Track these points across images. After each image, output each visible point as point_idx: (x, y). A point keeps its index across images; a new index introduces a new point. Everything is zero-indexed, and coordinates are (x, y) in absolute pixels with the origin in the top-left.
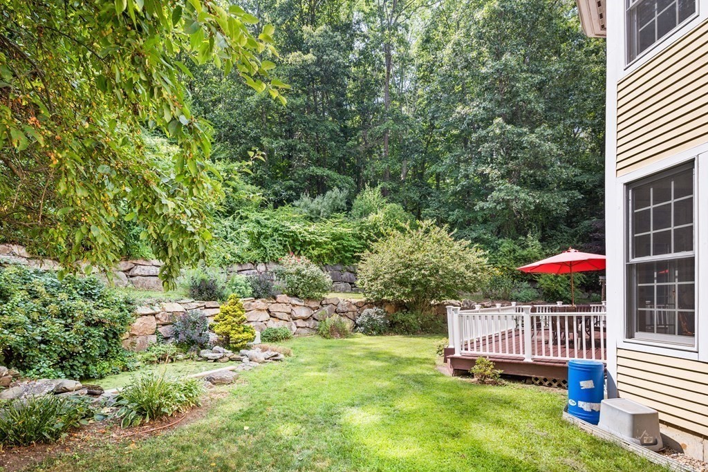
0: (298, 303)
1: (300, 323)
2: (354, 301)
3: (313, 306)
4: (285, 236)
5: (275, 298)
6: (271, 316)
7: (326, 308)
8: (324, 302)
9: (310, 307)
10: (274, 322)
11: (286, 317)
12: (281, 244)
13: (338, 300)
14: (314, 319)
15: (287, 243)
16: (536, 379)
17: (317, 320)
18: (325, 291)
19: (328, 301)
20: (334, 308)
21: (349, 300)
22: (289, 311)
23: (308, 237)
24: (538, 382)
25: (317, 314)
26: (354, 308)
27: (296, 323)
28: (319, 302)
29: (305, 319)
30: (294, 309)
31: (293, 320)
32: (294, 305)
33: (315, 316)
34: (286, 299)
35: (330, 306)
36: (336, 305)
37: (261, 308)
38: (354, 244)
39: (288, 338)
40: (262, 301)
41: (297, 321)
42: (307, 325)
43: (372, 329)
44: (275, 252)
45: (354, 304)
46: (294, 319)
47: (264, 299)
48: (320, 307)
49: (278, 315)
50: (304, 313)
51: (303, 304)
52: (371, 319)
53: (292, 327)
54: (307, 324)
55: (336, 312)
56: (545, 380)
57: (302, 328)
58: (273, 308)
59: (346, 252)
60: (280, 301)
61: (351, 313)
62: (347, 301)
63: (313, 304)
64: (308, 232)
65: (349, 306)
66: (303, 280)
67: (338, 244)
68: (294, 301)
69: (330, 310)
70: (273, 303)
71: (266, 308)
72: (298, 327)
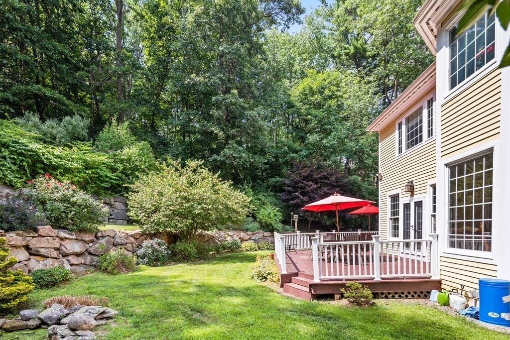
0: (67, 236)
1: (74, 260)
2: (130, 232)
3: (87, 239)
4: (20, 154)
5: (36, 230)
6: (31, 254)
7: (103, 241)
8: (99, 234)
9: (84, 241)
10: (38, 261)
11: (55, 254)
12: (15, 164)
13: (115, 231)
14: (90, 254)
15: (24, 163)
16: (382, 294)
17: (96, 255)
18: (100, 223)
19: (103, 233)
20: (112, 240)
21: (125, 232)
22: (58, 246)
23: (55, 161)
24: (384, 296)
25: (93, 247)
26: (132, 239)
27: (68, 261)
28: (94, 234)
29: (78, 255)
30: (63, 243)
31: (63, 256)
32: (62, 239)
33: (92, 250)
34: (51, 231)
35: (107, 238)
36: (113, 238)
37: (19, 244)
38: (109, 175)
39: (67, 280)
40: (18, 235)
41: (70, 258)
42: (83, 261)
43: (155, 260)
44: (6, 173)
45: (132, 236)
46: (65, 255)
47: (21, 232)
48: (95, 240)
49: (43, 251)
50: (77, 247)
51: (74, 237)
52: (155, 250)
53: (65, 265)
54: (81, 260)
55: (114, 245)
56: (389, 293)
57: (76, 265)
58: (34, 243)
59: (102, 182)
60: (43, 234)
61: (130, 245)
62: (123, 233)
63: (87, 237)
64: (54, 155)
65: (127, 238)
66: (73, 209)
67: (93, 173)
68: (63, 234)
69: (108, 242)
70: (33, 237)
71: (24, 243)
72: (71, 265)
